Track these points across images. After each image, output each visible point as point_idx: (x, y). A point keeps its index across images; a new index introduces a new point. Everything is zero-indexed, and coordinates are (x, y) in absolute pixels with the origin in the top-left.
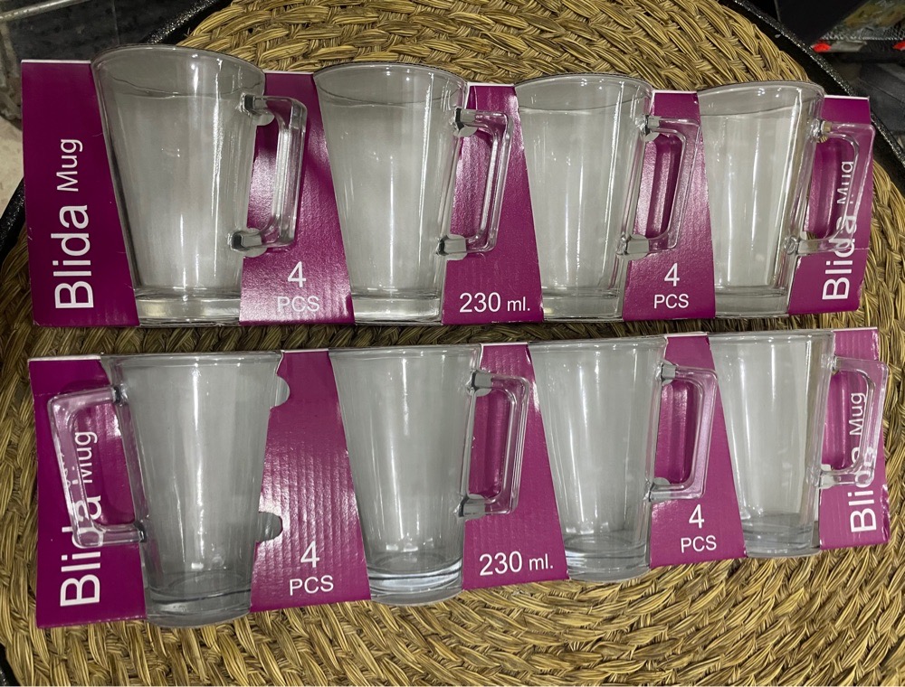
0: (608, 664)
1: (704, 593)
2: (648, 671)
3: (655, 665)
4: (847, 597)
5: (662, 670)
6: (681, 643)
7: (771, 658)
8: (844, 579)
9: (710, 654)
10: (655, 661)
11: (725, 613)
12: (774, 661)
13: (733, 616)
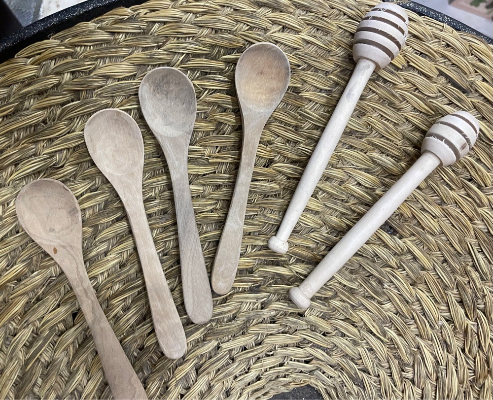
0: (483, 344)
1: (415, 258)
2: (485, 307)
3: (480, 301)
4: (407, 123)
5: (484, 296)
6: (459, 278)
7: (463, 192)
8: (391, 126)
9: (466, 250)
10: (477, 302)
11: (430, 237)
12: (465, 190)
13: (431, 228)
